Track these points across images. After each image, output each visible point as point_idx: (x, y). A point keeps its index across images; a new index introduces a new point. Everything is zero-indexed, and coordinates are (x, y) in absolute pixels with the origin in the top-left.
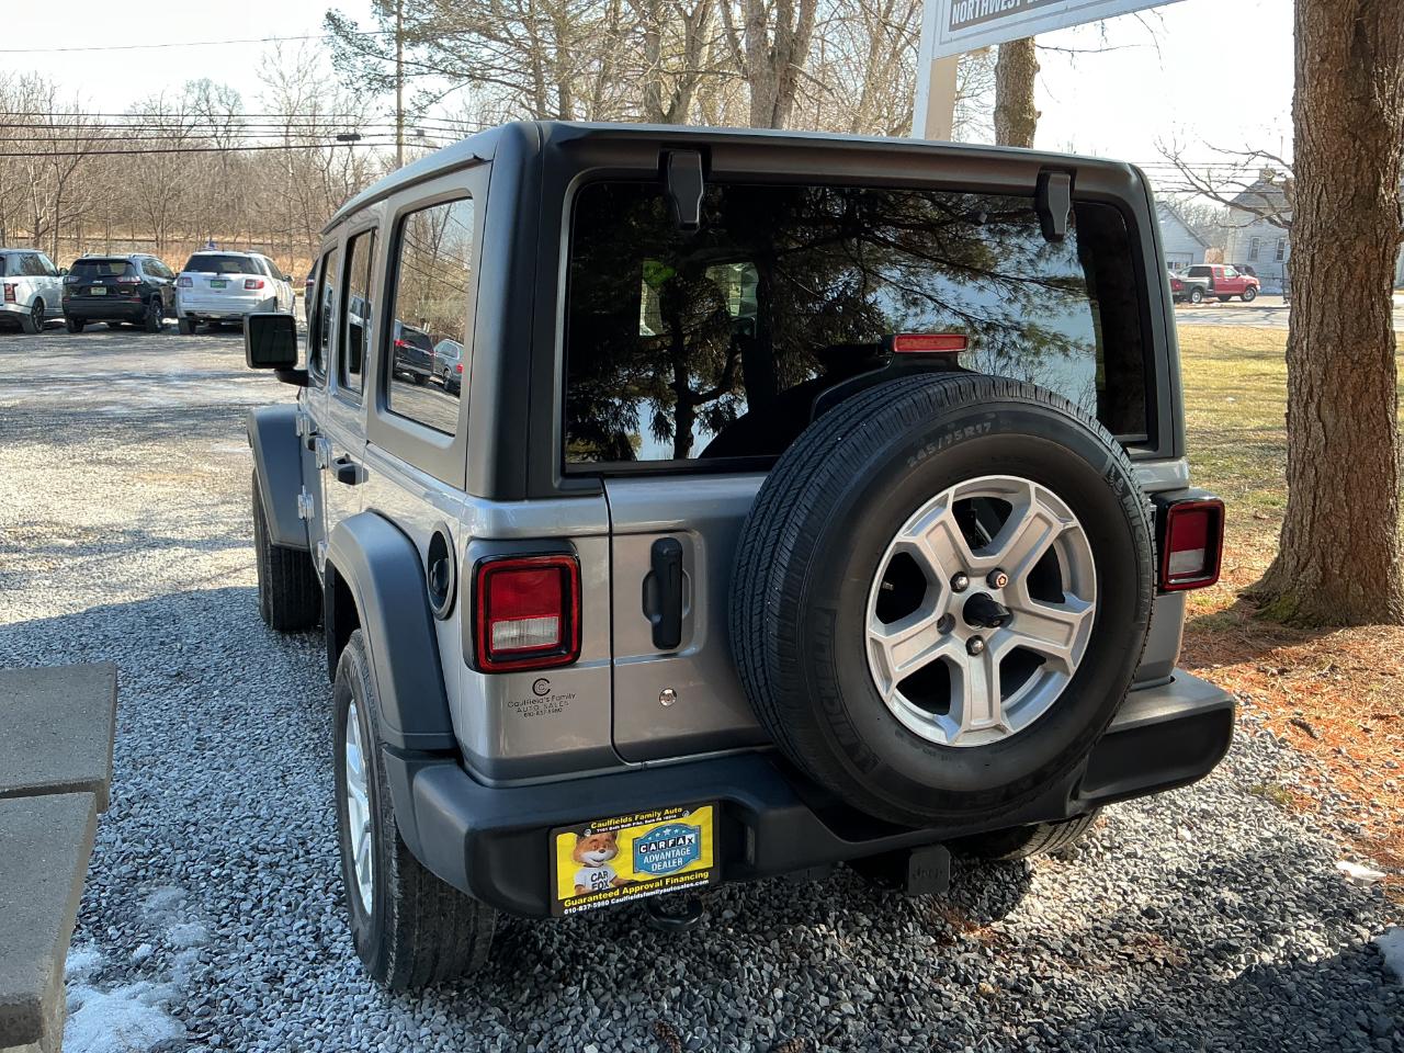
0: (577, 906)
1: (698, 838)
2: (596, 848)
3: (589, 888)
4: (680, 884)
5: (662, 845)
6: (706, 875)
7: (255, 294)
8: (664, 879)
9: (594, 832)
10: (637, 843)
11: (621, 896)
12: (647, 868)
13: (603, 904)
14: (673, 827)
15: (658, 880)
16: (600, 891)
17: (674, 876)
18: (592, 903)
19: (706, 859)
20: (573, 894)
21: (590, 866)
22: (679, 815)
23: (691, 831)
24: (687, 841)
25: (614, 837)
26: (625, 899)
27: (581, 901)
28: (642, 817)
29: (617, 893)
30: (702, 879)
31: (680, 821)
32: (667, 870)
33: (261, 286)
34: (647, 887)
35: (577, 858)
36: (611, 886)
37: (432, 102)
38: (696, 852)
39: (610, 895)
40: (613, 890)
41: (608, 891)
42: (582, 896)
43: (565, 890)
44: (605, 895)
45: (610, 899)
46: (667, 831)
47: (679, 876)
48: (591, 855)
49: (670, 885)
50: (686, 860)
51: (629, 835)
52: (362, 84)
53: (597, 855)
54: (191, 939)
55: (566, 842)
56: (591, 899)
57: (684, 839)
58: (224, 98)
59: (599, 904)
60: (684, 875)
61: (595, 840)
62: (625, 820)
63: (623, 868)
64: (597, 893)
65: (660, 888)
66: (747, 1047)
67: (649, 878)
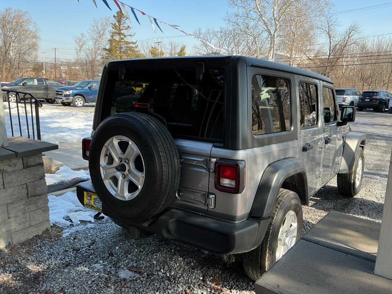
2: (89, 197)
3: (88, 204)
5: (98, 201)
10: (94, 199)
12: (96, 205)
20: (86, 204)
21: (89, 200)
25: (91, 196)
35: (87, 197)
46: (98, 199)
47: (99, 209)
61: (89, 195)
66: (135, 265)
67: (96, 207)
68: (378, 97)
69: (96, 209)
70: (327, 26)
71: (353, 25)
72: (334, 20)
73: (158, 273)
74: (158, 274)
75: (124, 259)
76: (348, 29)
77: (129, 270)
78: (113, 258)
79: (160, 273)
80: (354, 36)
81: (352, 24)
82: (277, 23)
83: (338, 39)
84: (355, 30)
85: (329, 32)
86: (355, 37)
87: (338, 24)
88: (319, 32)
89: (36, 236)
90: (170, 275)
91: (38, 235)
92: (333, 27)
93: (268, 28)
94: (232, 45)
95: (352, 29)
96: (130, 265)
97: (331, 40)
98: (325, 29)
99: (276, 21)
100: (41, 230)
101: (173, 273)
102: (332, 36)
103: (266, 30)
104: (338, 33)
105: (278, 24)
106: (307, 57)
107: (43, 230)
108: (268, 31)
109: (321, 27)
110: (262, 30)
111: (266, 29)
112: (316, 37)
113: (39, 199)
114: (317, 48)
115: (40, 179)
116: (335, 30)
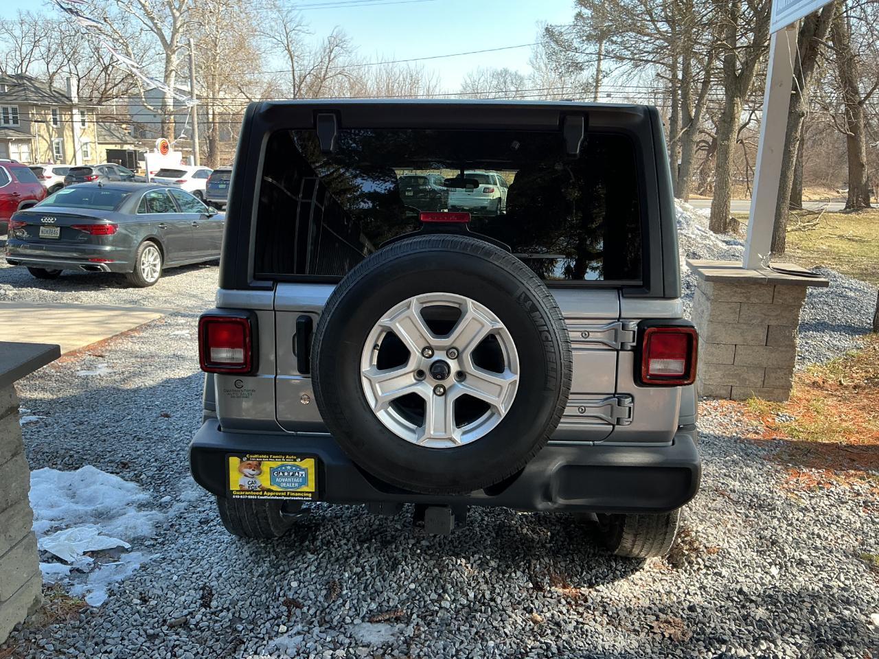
0: (240, 495)
1: (307, 474)
2: (250, 468)
3: (246, 487)
4: (296, 496)
5: (286, 474)
6: (310, 495)
7: (488, 196)
8: (287, 492)
9: (248, 459)
10: (272, 470)
11: (263, 495)
12: (279, 484)
13: (253, 497)
14: (292, 466)
15: (284, 492)
16: (253, 490)
17: (293, 492)
18: (248, 495)
19: (311, 487)
20: (238, 489)
21: (247, 476)
22: (295, 460)
23: (303, 470)
24: (300, 475)
25: (260, 464)
26: (265, 497)
27: (242, 493)
28: (274, 457)
29: (261, 493)
30: (308, 497)
31: (296, 463)
32: (288, 488)
33: (493, 191)
34: (277, 494)
35: (241, 471)
36: (258, 489)
37: (604, 76)
38: (305, 481)
39: (257, 493)
40: (259, 491)
41: (257, 491)
42: (243, 491)
43: (234, 486)
44: (254, 493)
45: (257, 496)
46: (289, 467)
47: (295, 492)
48: (248, 471)
49: (289, 496)
50: (300, 485)
51: (267, 465)
52: (563, 69)
53: (251, 471)
54: (188, 498)
55: (234, 461)
56: (247, 493)
57: (298, 473)
58: (514, 81)
59: (251, 497)
60: (298, 492)
61: (250, 464)
62: (265, 457)
63: (264, 481)
64: (250, 491)
65: (285, 496)
66: (374, 606)
67: (281, 490)
68: (427, 187)
69: (283, 494)
70: (282, 31)
71: (335, 34)
72: (297, 19)
73: (440, 604)
74: (441, 608)
75: (338, 603)
76: (326, 42)
77: (371, 622)
78: (305, 609)
79: (446, 604)
80: (341, 59)
81: (333, 31)
82: (177, 14)
83: (308, 62)
84: (341, 44)
85: (288, 46)
86: (341, 61)
87: (306, 28)
88: (269, 44)
89: (15, 629)
90: (468, 600)
91: (19, 623)
92: (296, 34)
93: (155, 25)
94: (59, 58)
95: (334, 44)
96: (363, 611)
97: (295, 64)
98: (279, 39)
99: (175, 11)
100: (22, 607)
101: (471, 595)
102: (296, 54)
103: (152, 30)
104: (308, 50)
105: (180, 19)
106: (248, 98)
107: (29, 606)
108: (156, 30)
109: (270, 33)
110: (139, 28)
111: (151, 25)
112: (264, 55)
113: (13, 515)
114: (267, 78)
115: (13, 456)
116: (301, 43)
